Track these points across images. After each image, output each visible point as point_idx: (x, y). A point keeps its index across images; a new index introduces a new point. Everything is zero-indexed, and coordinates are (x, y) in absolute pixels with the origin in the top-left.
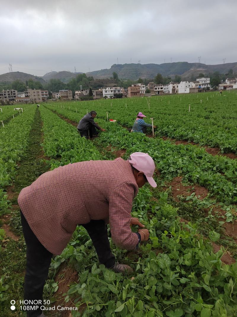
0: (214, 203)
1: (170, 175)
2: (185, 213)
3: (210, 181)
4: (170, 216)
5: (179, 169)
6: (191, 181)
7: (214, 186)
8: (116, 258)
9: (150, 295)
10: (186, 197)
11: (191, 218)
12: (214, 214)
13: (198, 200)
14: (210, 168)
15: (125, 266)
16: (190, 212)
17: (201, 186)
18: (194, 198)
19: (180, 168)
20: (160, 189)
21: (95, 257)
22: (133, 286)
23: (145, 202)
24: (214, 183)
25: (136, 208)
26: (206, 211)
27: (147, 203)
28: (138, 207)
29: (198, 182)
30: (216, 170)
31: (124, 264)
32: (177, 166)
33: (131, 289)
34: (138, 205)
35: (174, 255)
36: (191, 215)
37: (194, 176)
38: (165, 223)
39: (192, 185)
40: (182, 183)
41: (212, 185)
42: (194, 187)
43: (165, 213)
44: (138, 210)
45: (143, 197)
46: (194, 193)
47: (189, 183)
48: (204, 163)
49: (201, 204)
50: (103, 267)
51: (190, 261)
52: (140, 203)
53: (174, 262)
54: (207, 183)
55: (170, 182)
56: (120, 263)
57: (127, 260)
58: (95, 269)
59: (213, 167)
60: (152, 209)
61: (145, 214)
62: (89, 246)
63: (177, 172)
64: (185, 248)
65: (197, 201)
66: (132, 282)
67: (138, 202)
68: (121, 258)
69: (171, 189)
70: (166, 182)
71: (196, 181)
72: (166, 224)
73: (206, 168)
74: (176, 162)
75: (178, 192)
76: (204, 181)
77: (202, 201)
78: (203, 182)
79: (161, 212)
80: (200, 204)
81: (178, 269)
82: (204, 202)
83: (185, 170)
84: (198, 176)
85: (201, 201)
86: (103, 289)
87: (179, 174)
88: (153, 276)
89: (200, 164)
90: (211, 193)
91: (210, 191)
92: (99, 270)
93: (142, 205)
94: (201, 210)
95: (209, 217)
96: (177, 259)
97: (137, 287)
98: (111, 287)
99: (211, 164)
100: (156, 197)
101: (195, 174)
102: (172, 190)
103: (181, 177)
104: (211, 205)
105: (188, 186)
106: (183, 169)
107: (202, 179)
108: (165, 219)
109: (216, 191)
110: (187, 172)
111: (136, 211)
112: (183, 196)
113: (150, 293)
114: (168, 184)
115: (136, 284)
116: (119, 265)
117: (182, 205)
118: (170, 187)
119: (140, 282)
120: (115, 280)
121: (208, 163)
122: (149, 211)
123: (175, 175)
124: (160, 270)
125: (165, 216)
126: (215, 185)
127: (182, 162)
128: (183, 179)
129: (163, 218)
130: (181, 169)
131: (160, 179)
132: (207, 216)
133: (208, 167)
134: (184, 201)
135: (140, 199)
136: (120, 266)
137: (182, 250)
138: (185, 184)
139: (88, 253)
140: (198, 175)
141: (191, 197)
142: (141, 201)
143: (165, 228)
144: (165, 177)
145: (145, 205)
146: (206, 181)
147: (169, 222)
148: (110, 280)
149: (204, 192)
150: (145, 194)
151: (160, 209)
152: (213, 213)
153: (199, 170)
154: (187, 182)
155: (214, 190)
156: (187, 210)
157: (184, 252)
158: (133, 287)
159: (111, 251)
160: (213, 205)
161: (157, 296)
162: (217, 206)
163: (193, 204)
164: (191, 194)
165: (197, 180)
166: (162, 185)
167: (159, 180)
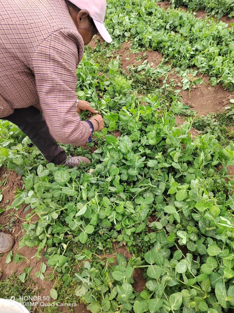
0: (169, 70)
1: (116, 41)
2: (138, 86)
3: (164, 42)
4: (124, 91)
5: (126, 31)
6: (141, 45)
7: (168, 48)
8: (66, 152)
9: (115, 186)
10: (137, 66)
11: (145, 91)
12: (170, 83)
13: (151, 68)
14: (162, 27)
15: (80, 157)
16: (143, 84)
17: (154, 50)
18: (146, 66)
19: (127, 29)
20: (106, 61)
21: (40, 155)
22: (94, 180)
23: (91, 78)
24: (169, 44)
25: (81, 86)
26: (160, 81)
27: (93, 78)
28: (84, 85)
29: (150, 46)
30: (169, 28)
31: (78, 155)
32: (124, 27)
33: (92, 184)
34: (83, 82)
35: (136, 136)
36: (145, 87)
37: (145, 38)
38: (120, 100)
39: (144, 50)
40: (131, 50)
41: (166, 47)
42: (145, 53)
43: (118, 88)
44: (84, 88)
45: (88, 71)
46: (146, 60)
47: (139, 48)
48: (155, 20)
49: (155, 73)
50: (51, 166)
51: (154, 139)
52: (86, 79)
53: (136, 144)
54: (161, 45)
55: (117, 50)
56: (72, 155)
57: (81, 150)
58: (42, 171)
59: (165, 24)
60: (101, 86)
61: (94, 93)
62: (28, 143)
63: (124, 36)
64: (146, 125)
65: (150, 70)
66: (91, 176)
67: (82, 77)
68: (73, 150)
69: (119, 59)
70: (112, 51)
71: (147, 45)
72: (121, 102)
73: (158, 27)
74: (122, 22)
75: (127, 62)
76: (158, 44)
77: (156, 69)
78: (156, 45)
79: (113, 88)
80: (153, 73)
81: (141, 150)
82: (158, 70)
83: (133, 31)
84: (150, 37)
85: (154, 69)
86: (57, 194)
87: (127, 38)
88: (114, 164)
89: (151, 22)
90: (165, 58)
91: (164, 56)
92: (47, 172)
93: (89, 82)
94: (155, 80)
95: (163, 87)
96: (139, 139)
97: (98, 180)
98: (67, 191)
99: (163, 21)
100: (103, 71)
101: (146, 36)
102: (121, 60)
103: (129, 42)
104: (165, 72)
105: (139, 52)
106: (131, 31)
107: (156, 41)
108: (119, 95)
109: (171, 55)
110: (136, 34)
111: (81, 90)
112: (134, 66)
113: (114, 183)
114: (115, 53)
115: (96, 178)
116: (72, 158)
117: (134, 76)
118: (118, 57)
119: (101, 173)
120: (70, 177)
121: (160, 20)
122: (98, 88)
123: (122, 40)
124: (122, 155)
125: (118, 91)
126: (171, 46)
127: (129, 21)
128: (132, 44)
129: (117, 94)
130: (129, 31)
131: (105, 47)
132: (162, 87)
133: (160, 25)
134: (136, 72)
135: (84, 74)
136: (73, 160)
137: (144, 128)
138: (134, 51)
139: (30, 151)
140: (150, 35)
141: (143, 66)
142: (86, 76)
143: (120, 106)
144: (110, 45)
145: (92, 81)
146: (159, 43)
147: (124, 99)
148: (63, 181)
149: (158, 57)
150: (89, 68)
151: (111, 84)
152: (168, 82)
153: (150, 29)
154: (137, 48)
155: (169, 53)
156: (140, 82)
157: (147, 130)
158: (93, 182)
159: (58, 145)
160: (168, 72)
161: (123, 185)
162: (172, 72)
163: (146, 74)
164: (143, 62)
165: (150, 42)
166: (108, 55)
167: (103, 49)
